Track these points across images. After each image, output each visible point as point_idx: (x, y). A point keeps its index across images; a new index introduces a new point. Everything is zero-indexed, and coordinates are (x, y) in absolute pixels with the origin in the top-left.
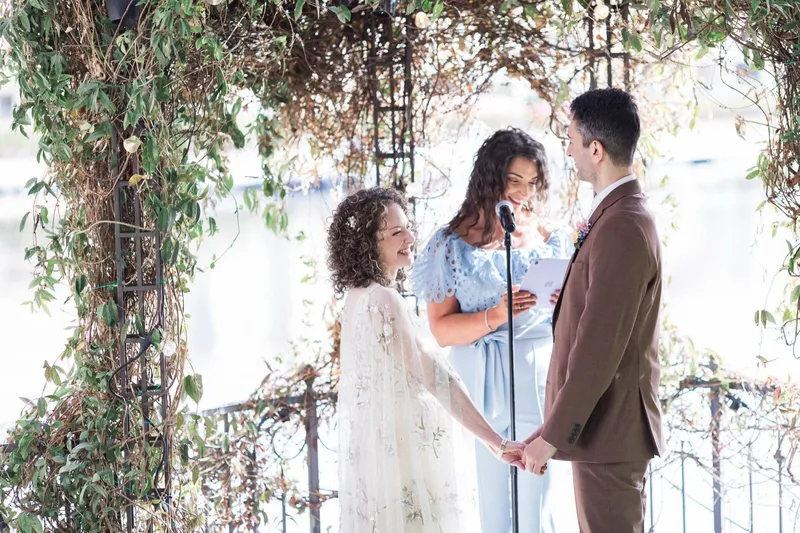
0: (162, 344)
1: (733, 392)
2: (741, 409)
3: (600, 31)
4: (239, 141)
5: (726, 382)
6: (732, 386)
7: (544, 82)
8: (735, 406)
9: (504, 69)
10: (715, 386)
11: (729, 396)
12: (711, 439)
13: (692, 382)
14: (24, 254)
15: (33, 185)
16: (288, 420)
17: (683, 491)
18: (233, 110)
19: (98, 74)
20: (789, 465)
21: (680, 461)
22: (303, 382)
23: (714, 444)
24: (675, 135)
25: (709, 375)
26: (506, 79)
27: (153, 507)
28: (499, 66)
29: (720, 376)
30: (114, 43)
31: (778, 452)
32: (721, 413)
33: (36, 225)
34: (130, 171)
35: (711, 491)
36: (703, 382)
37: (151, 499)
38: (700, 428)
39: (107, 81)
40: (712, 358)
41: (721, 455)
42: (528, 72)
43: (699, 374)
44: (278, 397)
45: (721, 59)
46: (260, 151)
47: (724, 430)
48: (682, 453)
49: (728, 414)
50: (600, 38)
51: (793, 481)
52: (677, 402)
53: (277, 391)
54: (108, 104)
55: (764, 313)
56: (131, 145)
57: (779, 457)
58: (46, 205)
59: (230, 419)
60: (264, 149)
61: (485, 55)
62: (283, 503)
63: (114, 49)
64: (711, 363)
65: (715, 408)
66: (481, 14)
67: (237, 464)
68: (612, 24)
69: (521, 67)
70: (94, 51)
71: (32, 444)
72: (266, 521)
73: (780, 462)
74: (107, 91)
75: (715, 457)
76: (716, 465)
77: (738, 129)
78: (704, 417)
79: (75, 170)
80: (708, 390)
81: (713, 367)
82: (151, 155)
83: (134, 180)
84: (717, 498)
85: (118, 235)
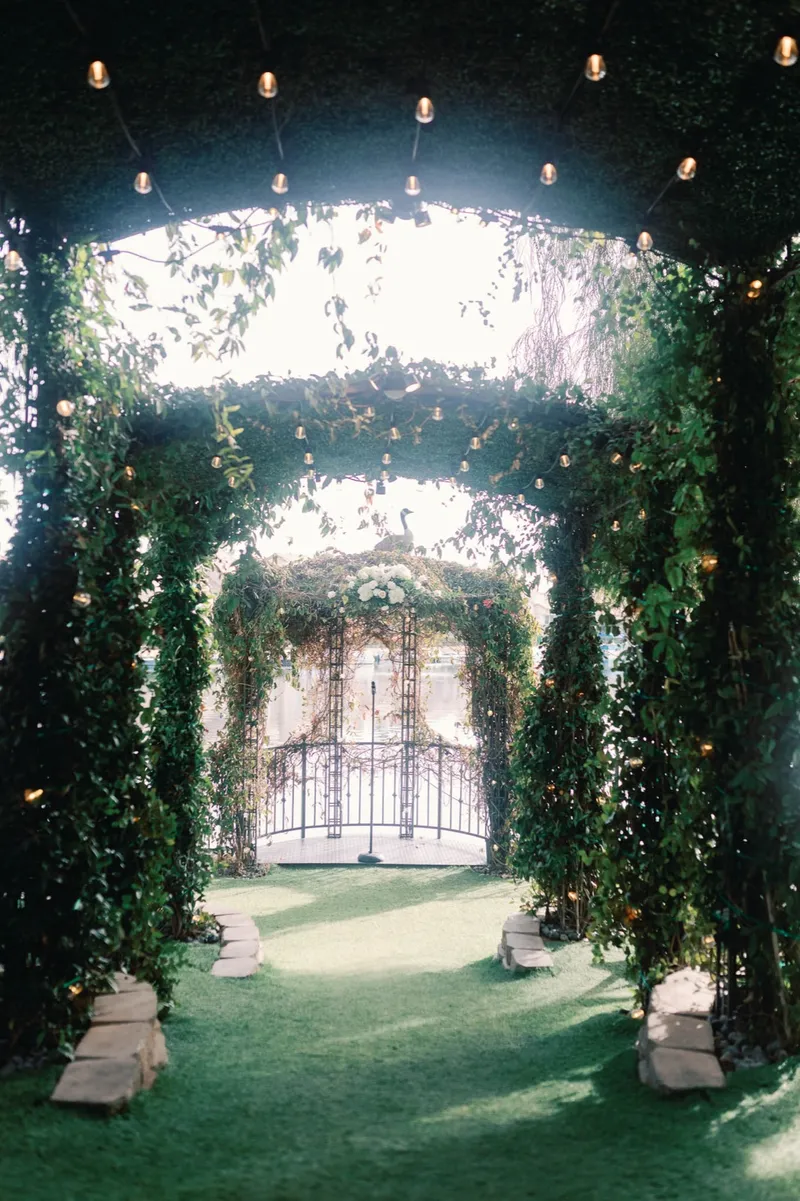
0: (257, 725)
1: (446, 748)
3: (407, 626)
5: (444, 745)
6: (447, 746)
10: (440, 746)
13: (433, 745)
18: (283, 647)
19: (241, 634)
22: (302, 740)
25: (439, 742)
27: (251, 780)
29: (442, 742)
30: (247, 624)
34: (250, 667)
36: (437, 745)
37: (250, 778)
39: (244, 637)
43: (435, 741)
44: (293, 744)
45: (447, 639)
49: (445, 756)
50: (407, 628)
54: (244, 645)
56: (250, 659)
60: (293, 660)
61: (368, 632)
63: (247, 626)
65: (440, 755)
69: (380, 637)
70: (240, 627)
74: (244, 641)
81: (441, 739)
82: (257, 662)
83: (251, 670)
84: (440, 785)
85: (245, 688)
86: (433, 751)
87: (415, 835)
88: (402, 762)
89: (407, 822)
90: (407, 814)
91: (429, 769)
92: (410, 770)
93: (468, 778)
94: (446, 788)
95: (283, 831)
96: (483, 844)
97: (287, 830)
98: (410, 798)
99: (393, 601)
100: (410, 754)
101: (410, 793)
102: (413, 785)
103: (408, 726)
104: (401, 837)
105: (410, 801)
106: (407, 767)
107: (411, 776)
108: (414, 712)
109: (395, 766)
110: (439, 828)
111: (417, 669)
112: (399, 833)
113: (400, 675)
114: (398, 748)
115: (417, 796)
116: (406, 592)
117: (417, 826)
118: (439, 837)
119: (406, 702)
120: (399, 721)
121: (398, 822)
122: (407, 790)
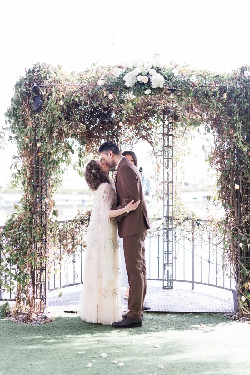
0: (45, 199)
1: (198, 221)
2: (200, 226)
3: (166, 129)
4: (73, 152)
5: (196, 219)
6: (198, 220)
7: (152, 142)
8: (198, 225)
9: (142, 138)
10: (193, 220)
11: (197, 223)
12: (192, 233)
13: (187, 219)
14: (11, 175)
15: (14, 157)
16: (83, 225)
17: (184, 247)
18: (72, 144)
19: (31, 125)
20: (212, 240)
21: (183, 239)
22: (88, 216)
23: (192, 235)
24: (184, 156)
25: (191, 217)
26: (142, 141)
27: (41, 244)
28: (141, 137)
29: (194, 217)
30: (35, 116)
31: (209, 237)
32: (194, 227)
33: (15, 168)
34: (38, 152)
35: (191, 247)
36: (190, 219)
37: (40, 242)
38: (189, 231)
39: (33, 127)
40: (192, 213)
41: (194, 238)
42: (147, 139)
43: (189, 217)
44: (81, 219)
45: (199, 130)
46: (79, 156)
47: (195, 231)
48: (184, 237)
49: (196, 227)
50: (166, 131)
51: (213, 244)
52: (183, 224)
53: (81, 218)
54: (33, 133)
55: (209, 196)
56: (39, 145)
57: (209, 238)
58: (17, 162)
59: (68, 224)
60: (80, 156)
61: (137, 134)
62: (82, 246)
63: (35, 118)
64: (192, 214)
65: (193, 226)
66: (136, 124)
67: (69, 236)
68: (169, 127)
69: (146, 138)
70: (30, 119)
71: (10, 226)
72: (77, 251)
73: (210, 240)
74: (33, 130)
75: (192, 238)
76: (193, 240)
77: (203, 148)
78: (190, 228)
79: (24, 152)
80: (191, 221)
81: (193, 215)
82: (43, 147)
83: (39, 154)
84: (193, 249)
85: (35, 169)
86: (188, 224)
87: (174, 287)
88: (164, 233)
89: (168, 278)
90: (168, 271)
91: (185, 238)
92: (170, 238)
93: (215, 243)
94: (197, 251)
95: (74, 284)
96: (231, 295)
97: (77, 284)
98: (170, 259)
99: (154, 85)
100: (170, 226)
101: (170, 255)
102: (172, 249)
103: (168, 205)
104: (164, 288)
105: (170, 262)
106: (168, 236)
107: (170, 243)
108: (172, 194)
109: (159, 236)
110: (193, 282)
111: (174, 161)
112: (162, 286)
113: (162, 166)
114: (161, 221)
115: (176, 259)
116: (165, 79)
117: (175, 280)
118: (193, 289)
119: (166, 187)
120: (161, 201)
121: (161, 277)
122: (168, 253)
